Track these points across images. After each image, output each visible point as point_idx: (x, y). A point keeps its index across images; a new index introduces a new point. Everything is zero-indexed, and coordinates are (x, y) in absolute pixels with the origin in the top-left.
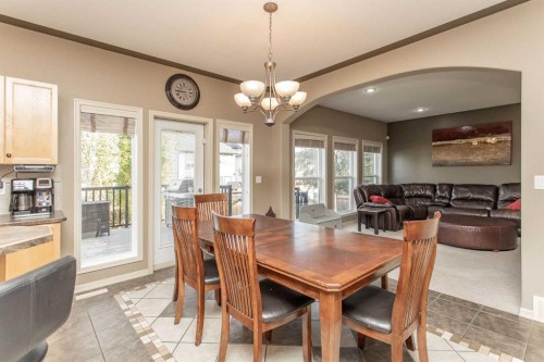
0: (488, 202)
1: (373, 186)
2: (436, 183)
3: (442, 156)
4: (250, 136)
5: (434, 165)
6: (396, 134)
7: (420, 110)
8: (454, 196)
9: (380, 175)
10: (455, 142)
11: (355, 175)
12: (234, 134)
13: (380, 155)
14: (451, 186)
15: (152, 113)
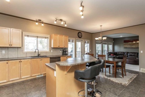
0: (136, 56)
1: (110, 52)
2: (125, 52)
3: (126, 46)
4: (89, 42)
5: (124, 48)
6: (115, 41)
7: (121, 36)
8: (129, 55)
9: (112, 50)
10: (129, 43)
11: (107, 50)
12: (87, 42)
13: (112, 45)
14: (128, 53)
15: (76, 39)
